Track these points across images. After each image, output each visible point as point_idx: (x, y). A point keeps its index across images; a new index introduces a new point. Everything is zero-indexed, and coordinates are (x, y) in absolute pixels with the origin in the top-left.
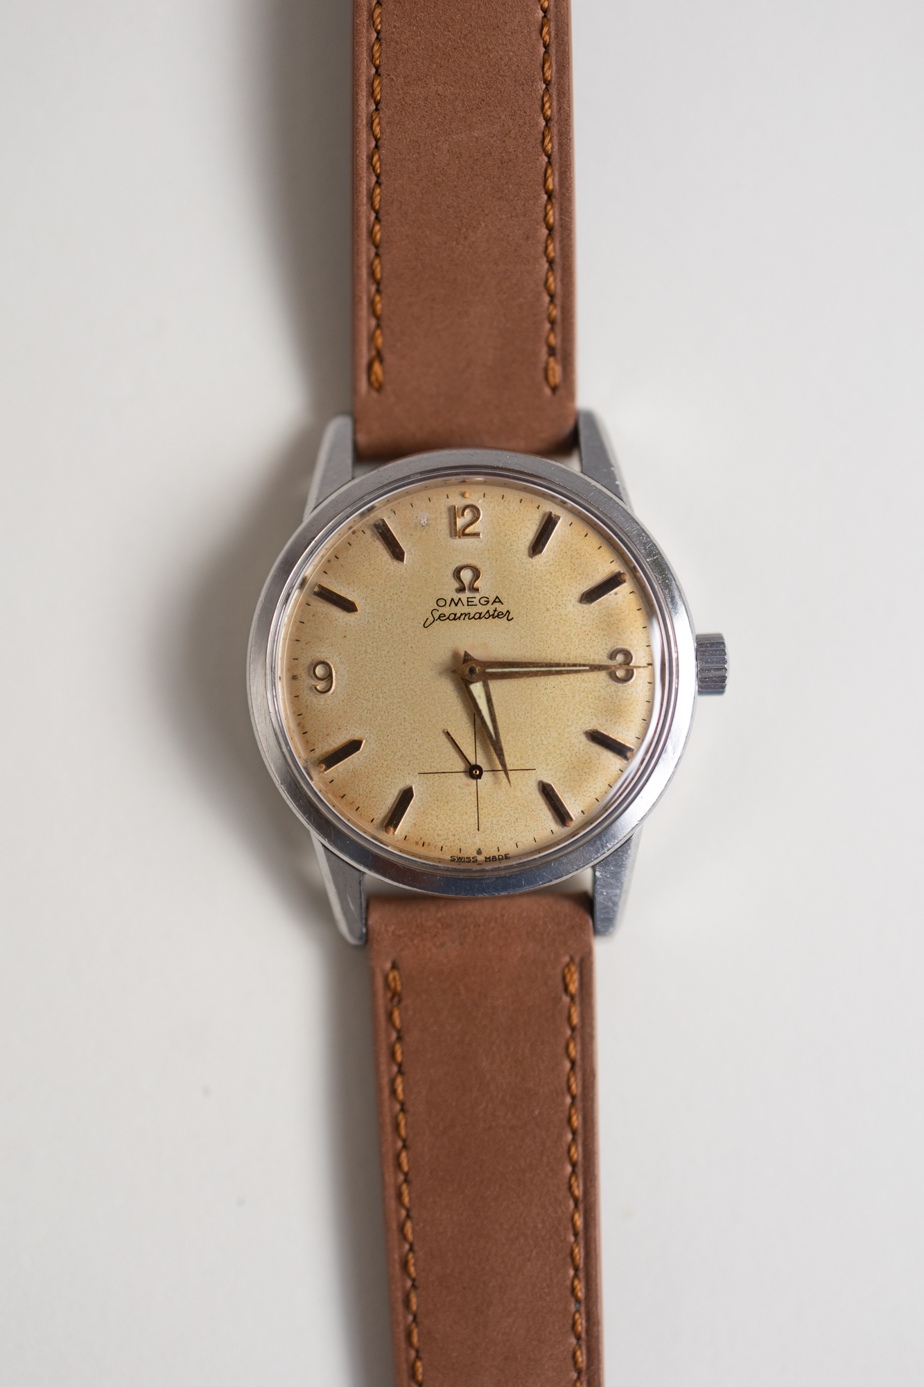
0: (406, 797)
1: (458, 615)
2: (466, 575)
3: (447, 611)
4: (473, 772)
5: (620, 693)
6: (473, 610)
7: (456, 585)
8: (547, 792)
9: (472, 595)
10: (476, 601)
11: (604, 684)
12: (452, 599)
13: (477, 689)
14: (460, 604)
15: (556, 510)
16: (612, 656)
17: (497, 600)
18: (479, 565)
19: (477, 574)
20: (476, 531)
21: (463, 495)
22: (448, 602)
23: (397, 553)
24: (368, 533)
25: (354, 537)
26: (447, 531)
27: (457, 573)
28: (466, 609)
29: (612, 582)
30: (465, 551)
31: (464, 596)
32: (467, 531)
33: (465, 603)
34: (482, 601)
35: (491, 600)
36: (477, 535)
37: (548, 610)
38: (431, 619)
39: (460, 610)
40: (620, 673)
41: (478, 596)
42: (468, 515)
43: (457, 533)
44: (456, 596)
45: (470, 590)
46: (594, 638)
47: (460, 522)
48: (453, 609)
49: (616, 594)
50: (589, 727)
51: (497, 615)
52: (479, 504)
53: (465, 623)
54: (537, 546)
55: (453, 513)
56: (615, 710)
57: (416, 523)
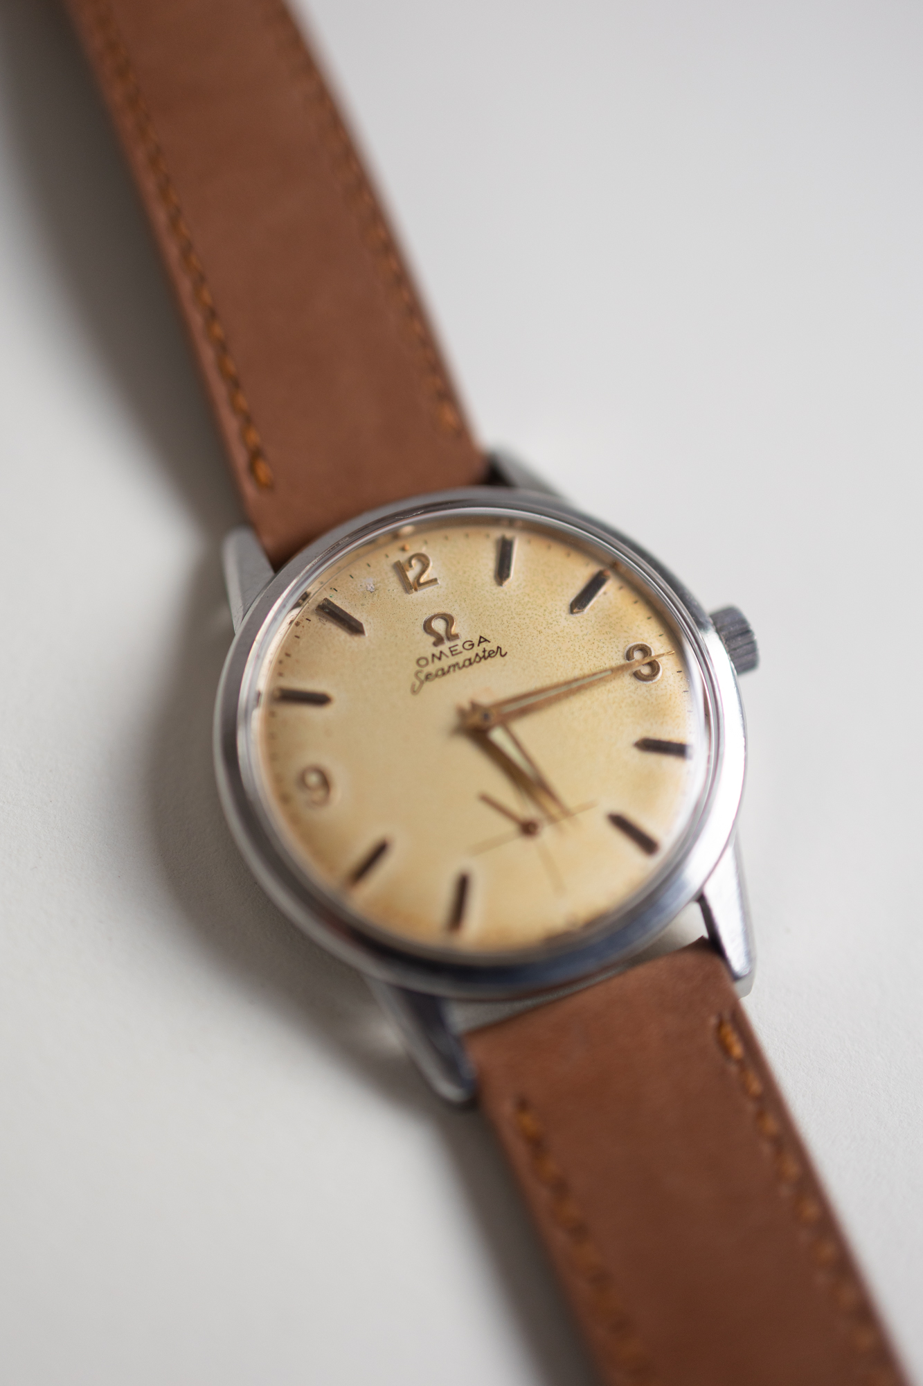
0: (463, 886)
1: (446, 669)
2: (439, 626)
3: (432, 668)
4: (528, 829)
5: (653, 692)
6: (460, 659)
7: (432, 639)
8: (621, 823)
9: (452, 644)
10: (460, 648)
11: (633, 688)
12: (433, 655)
13: (498, 736)
14: (443, 657)
15: (509, 534)
16: (629, 656)
17: (482, 640)
18: (448, 611)
19: (449, 620)
20: (431, 578)
21: (403, 549)
22: (430, 659)
23: (354, 627)
24: (314, 619)
25: (300, 628)
26: (400, 588)
27: (427, 627)
28: (453, 660)
29: (595, 584)
30: (426, 601)
31: (445, 647)
32: (422, 580)
33: (449, 654)
34: (467, 646)
35: (476, 642)
36: (434, 581)
37: (540, 632)
38: (418, 683)
39: (445, 663)
40: (646, 671)
41: (459, 642)
42: (416, 566)
43: (411, 587)
44: (436, 651)
45: (449, 639)
46: (601, 645)
47: (411, 575)
48: (438, 665)
49: (605, 593)
50: (637, 737)
51: (488, 655)
52: (424, 550)
53: (456, 675)
54: (502, 571)
55: (400, 569)
56: (658, 711)
57: (363, 593)
